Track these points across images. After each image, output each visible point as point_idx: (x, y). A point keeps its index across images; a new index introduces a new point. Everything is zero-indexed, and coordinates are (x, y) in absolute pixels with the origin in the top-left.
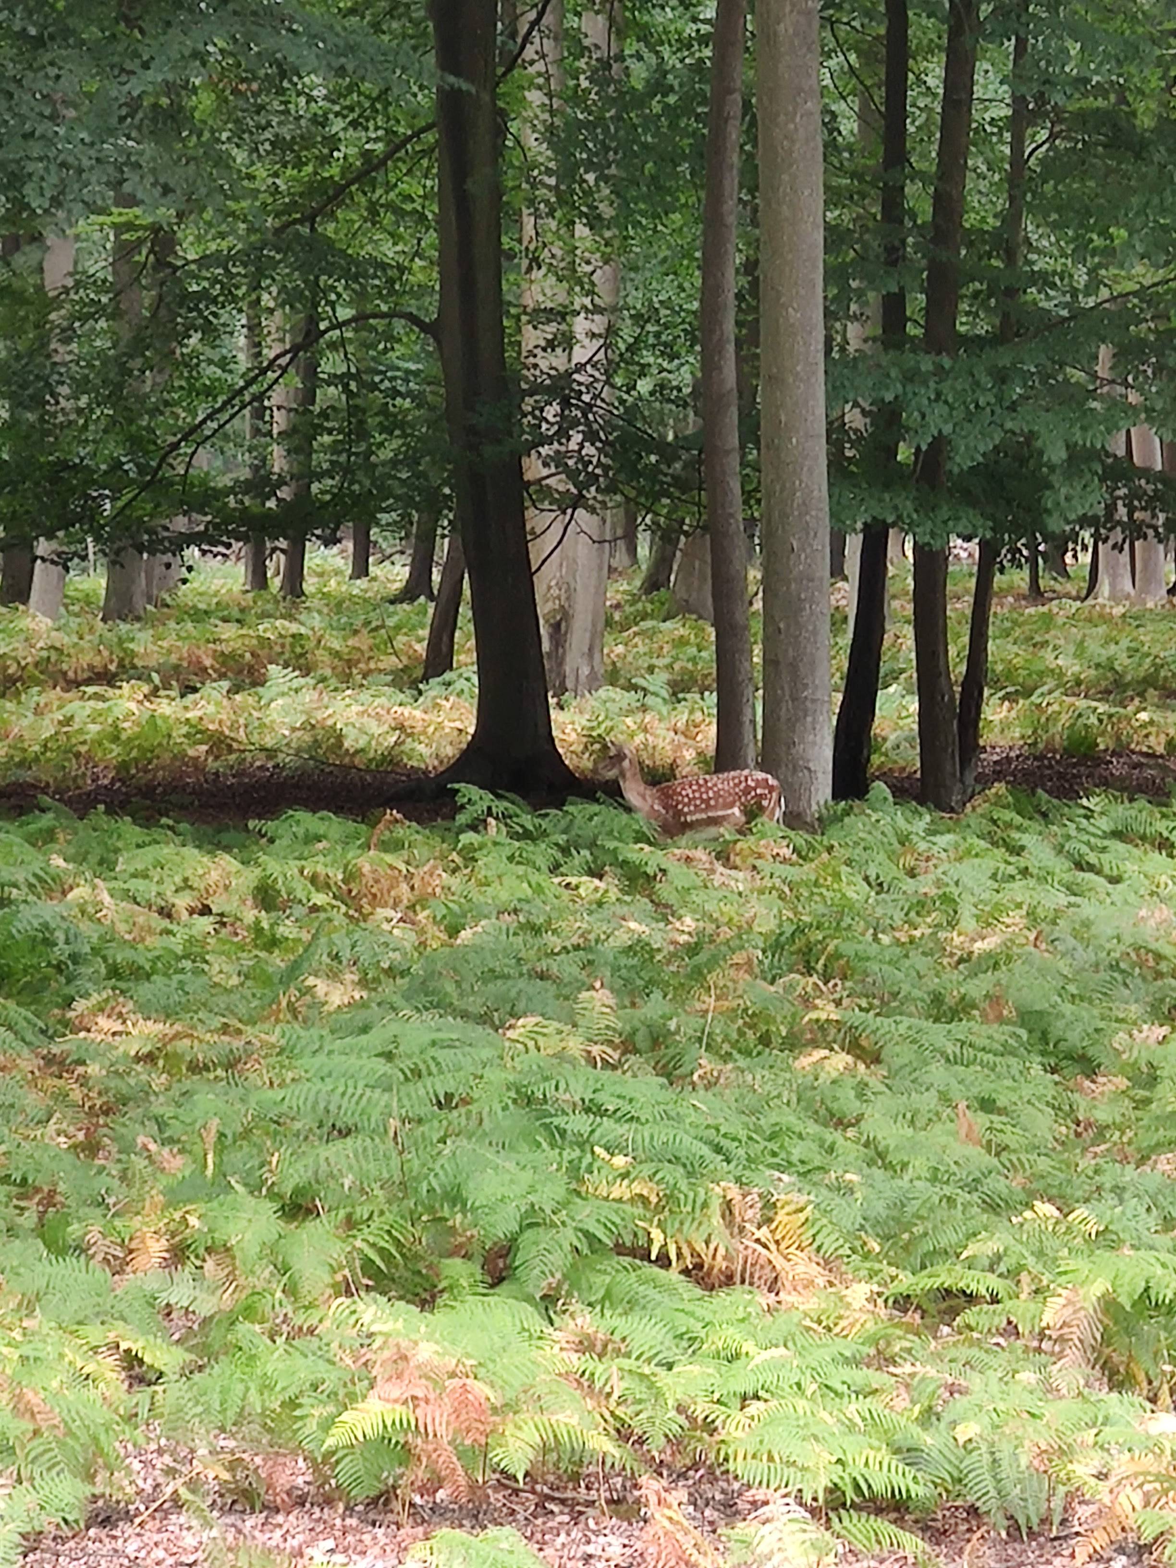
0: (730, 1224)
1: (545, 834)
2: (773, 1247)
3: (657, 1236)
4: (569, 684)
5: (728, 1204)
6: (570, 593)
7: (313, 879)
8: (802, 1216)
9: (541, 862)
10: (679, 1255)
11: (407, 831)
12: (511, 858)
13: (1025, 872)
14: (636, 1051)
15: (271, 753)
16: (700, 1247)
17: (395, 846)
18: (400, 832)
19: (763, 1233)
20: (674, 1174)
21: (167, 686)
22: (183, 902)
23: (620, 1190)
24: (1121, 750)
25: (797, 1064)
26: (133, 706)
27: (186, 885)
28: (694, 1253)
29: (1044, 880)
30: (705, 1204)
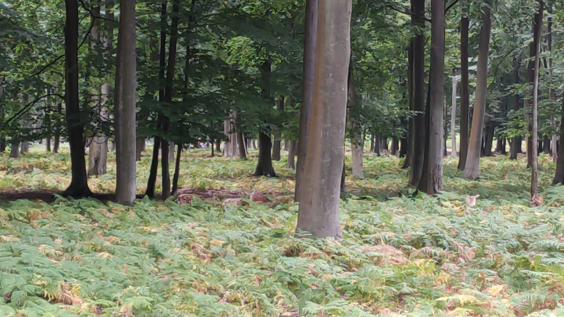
0: (62, 290)
1: (73, 205)
2: (71, 295)
3: (46, 293)
4: (99, 172)
5: (62, 286)
6: (99, 154)
7: (20, 214)
8: (78, 289)
9: (71, 211)
10: (51, 297)
11: (44, 204)
12: (65, 210)
13: (172, 215)
14: (68, 252)
15: (29, 187)
16: (55, 295)
17: (40, 207)
18: (42, 204)
19: (69, 292)
20: (50, 279)
21: (12, 172)
23: (39, 283)
24: (211, 189)
25: (97, 255)
26: (2, 176)
28: (54, 296)
29: (176, 216)
30: (57, 286)
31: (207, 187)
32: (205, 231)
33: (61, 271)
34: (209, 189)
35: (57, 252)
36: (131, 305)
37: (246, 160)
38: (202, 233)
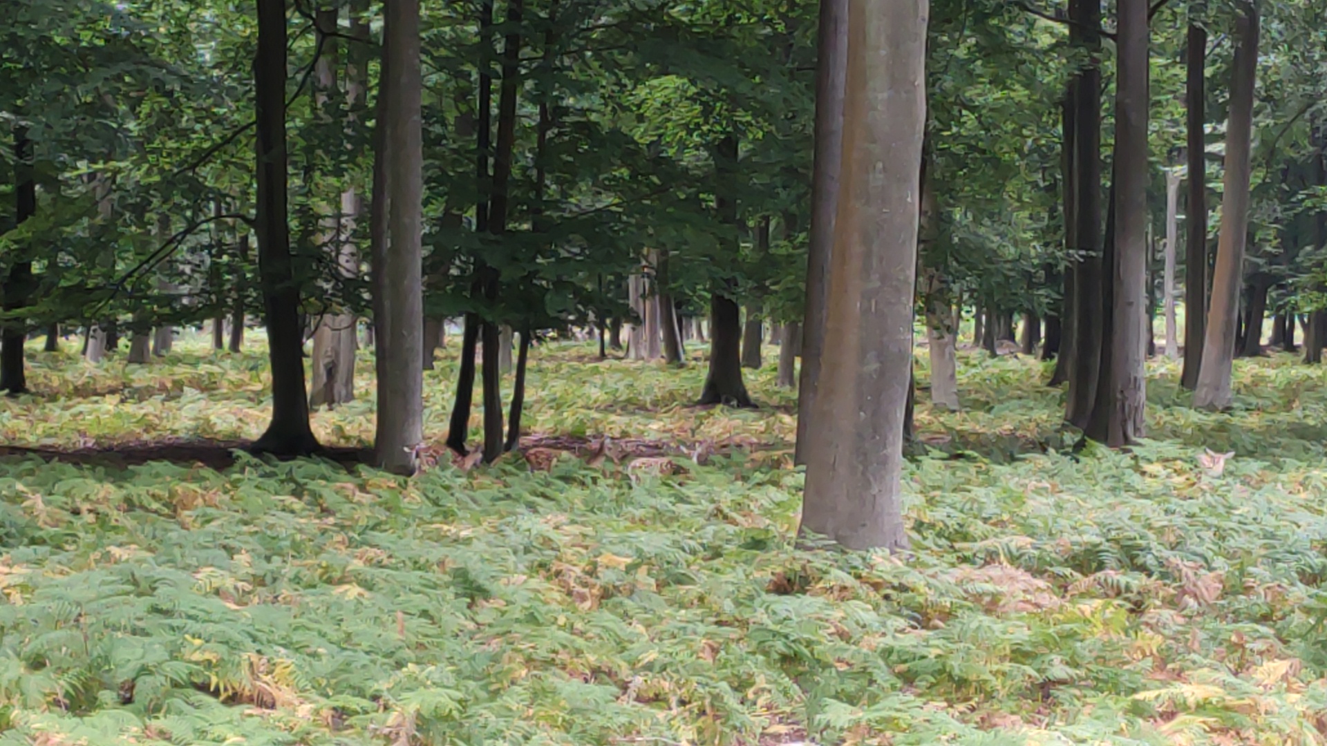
0: (252, 673)
1: (275, 474)
2: (273, 685)
3: (214, 680)
4: (336, 398)
5: (251, 664)
6: (337, 354)
7: (153, 496)
8: (288, 670)
9: (272, 489)
10: (226, 690)
11: (207, 472)
12: (257, 487)
13: (508, 496)
14: (264, 585)
15: (174, 431)
16: (236, 686)
17: (199, 479)
18: (204, 472)
19: (268, 678)
20: (223, 649)
21: (132, 398)
22: (85, 507)
23: (197, 656)
24: (598, 435)
25: (333, 593)
26: (111, 407)
27: (87, 499)
28: (233, 687)
29: (517, 501)
30: (239, 664)
31: (589, 432)
32: (585, 536)
33: (250, 629)
34: (595, 437)
35: (240, 584)
36: (412, 708)
37: (682, 366)
38: (579, 540)
